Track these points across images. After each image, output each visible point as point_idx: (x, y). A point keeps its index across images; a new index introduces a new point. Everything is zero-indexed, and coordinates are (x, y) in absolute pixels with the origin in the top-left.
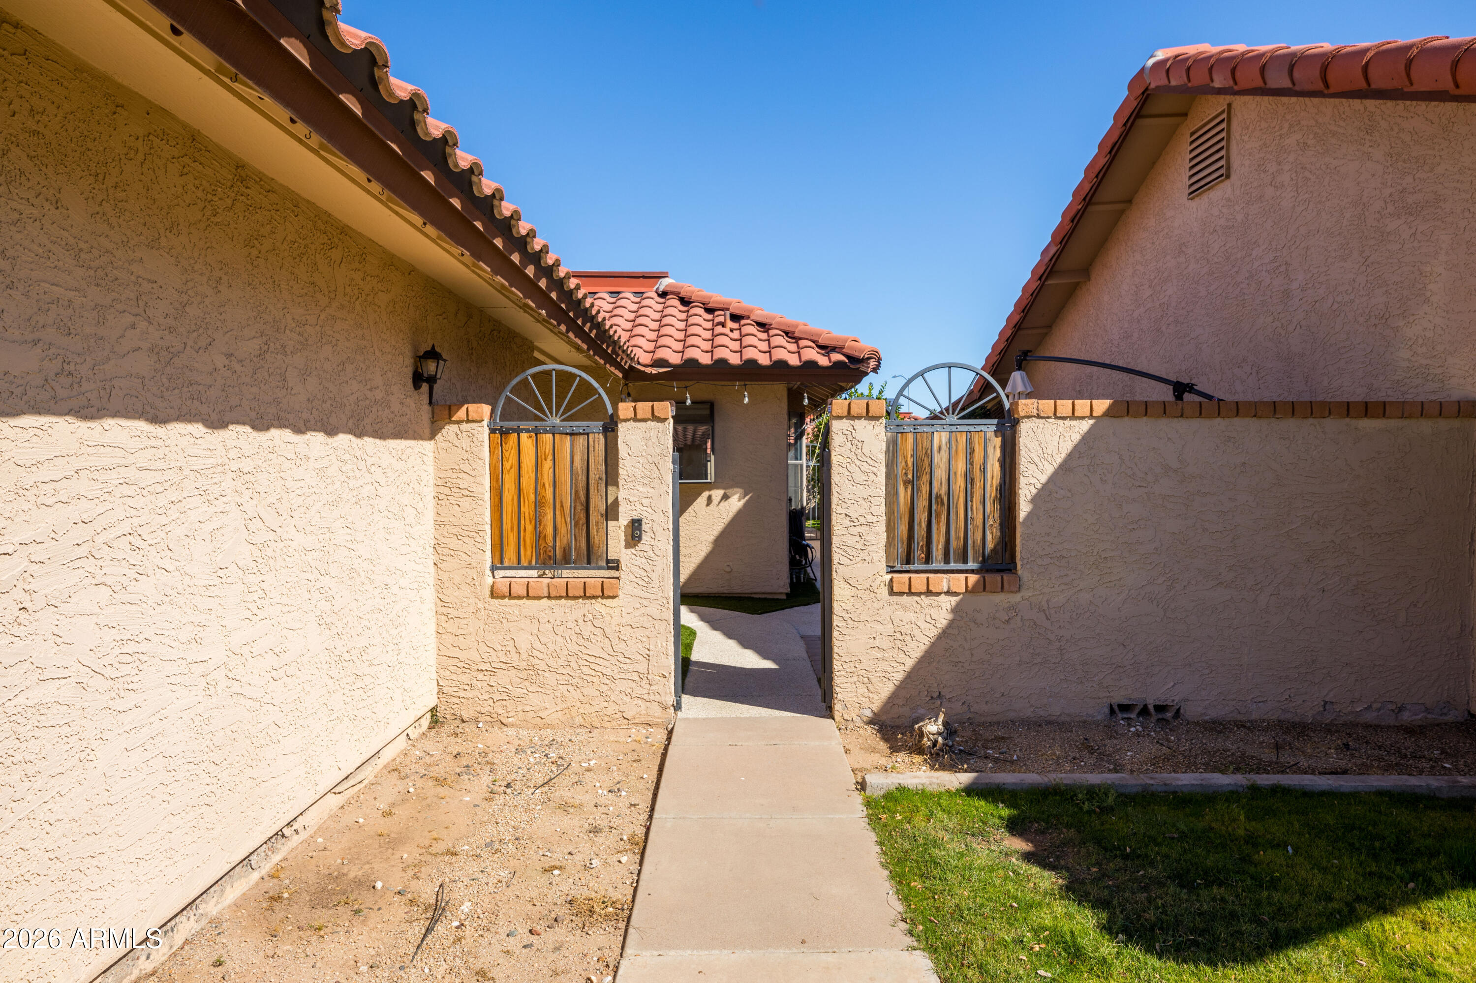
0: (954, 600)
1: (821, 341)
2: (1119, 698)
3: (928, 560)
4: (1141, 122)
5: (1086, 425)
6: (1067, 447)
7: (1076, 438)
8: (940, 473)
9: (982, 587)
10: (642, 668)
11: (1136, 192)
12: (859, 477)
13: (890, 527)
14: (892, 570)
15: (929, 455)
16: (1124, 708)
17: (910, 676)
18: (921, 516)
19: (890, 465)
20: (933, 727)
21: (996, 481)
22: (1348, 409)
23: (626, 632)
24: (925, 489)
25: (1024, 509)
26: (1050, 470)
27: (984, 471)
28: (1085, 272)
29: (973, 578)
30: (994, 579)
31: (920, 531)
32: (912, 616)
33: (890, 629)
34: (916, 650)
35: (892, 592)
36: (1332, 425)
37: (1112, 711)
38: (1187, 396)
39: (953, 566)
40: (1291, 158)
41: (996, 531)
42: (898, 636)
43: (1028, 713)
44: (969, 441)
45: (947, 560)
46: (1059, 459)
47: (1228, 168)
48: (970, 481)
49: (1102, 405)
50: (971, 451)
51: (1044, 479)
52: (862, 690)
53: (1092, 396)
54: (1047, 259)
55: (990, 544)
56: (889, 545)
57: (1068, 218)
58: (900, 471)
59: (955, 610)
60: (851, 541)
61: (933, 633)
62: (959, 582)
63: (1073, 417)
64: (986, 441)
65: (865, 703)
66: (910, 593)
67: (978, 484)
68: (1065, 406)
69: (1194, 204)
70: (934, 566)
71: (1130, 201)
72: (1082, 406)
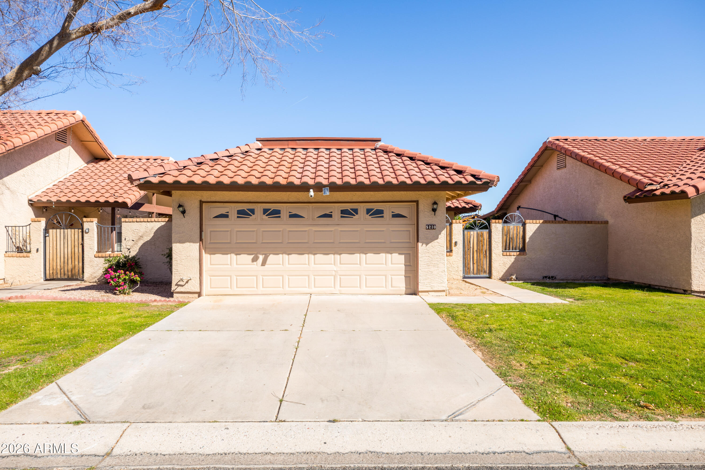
0: (515, 257)
1: (465, 201)
2: (545, 275)
3: (509, 249)
4: (546, 151)
5: (538, 225)
6: (535, 229)
7: (537, 227)
8: (511, 233)
9: (520, 254)
10: (457, 269)
11: (544, 164)
12: (497, 234)
13: (503, 244)
14: (503, 252)
15: (509, 230)
16: (546, 277)
17: (507, 271)
18: (508, 242)
19: (503, 232)
20: (514, 277)
21: (522, 235)
22: (585, 222)
23: (454, 263)
24: (509, 236)
25: (527, 240)
26: (532, 233)
27: (519, 233)
28: (530, 181)
29: (518, 253)
30: (522, 253)
31: (508, 244)
32: (506, 260)
33: (503, 262)
34: (508, 266)
35: (503, 255)
36: (583, 225)
37: (543, 278)
38: (557, 218)
39: (514, 251)
40: (578, 167)
41: (522, 244)
42: (504, 264)
43: (528, 278)
44: (517, 227)
45: (513, 250)
46: (534, 231)
47: (566, 165)
48: (517, 235)
49: (541, 221)
50: (517, 229)
51: (531, 235)
52: (497, 273)
53: (539, 219)
54: (520, 179)
55: (521, 247)
56: (502, 246)
57: (527, 170)
58: (504, 233)
59: (515, 259)
60: (496, 246)
61: (511, 263)
62: (515, 254)
63: (536, 223)
64: (520, 228)
65: (498, 276)
66: (506, 255)
67: (518, 235)
68: (534, 221)
69: (558, 171)
70: (510, 251)
71: (542, 166)
72: (538, 221)
